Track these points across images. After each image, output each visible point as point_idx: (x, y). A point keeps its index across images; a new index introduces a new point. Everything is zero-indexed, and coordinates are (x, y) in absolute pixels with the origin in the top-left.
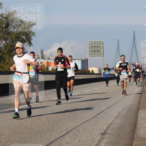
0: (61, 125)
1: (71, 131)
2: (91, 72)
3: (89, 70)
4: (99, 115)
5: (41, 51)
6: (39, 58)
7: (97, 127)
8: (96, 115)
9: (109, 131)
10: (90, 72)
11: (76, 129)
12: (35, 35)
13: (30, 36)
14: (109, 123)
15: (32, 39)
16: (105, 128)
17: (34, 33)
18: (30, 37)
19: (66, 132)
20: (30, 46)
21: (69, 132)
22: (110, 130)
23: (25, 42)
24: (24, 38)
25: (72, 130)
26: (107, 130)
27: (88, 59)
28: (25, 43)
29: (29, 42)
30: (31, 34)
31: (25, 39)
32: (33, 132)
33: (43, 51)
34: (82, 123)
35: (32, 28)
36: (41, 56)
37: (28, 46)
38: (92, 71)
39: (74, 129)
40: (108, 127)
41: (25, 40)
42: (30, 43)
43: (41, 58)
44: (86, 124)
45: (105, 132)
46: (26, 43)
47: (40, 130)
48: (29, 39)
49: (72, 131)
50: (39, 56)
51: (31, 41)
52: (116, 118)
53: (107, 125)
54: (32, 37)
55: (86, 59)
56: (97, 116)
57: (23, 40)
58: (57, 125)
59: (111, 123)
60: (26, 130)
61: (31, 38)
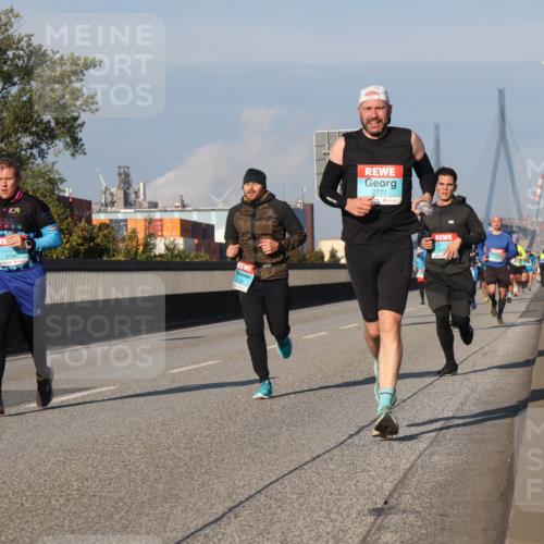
0: (207, 477)
1: (247, 499)
2: (327, 258)
3: (317, 249)
4: (361, 434)
5: (120, 175)
6: (113, 203)
7: (354, 482)
8: (351, 436)
9: (406, 499)
10: (323, 258)
11: (269, 491)
12: (94, 107)
13: (75, 114)
14: (404, 465)
15: (82, 125)
16: (388, 486)
17: (93, 97)
18: (76, 119)
19: (229, 504)
20: (73, 155)
21: (239, 505)
22: (408, 497)
23: (53, 137)
24: (49, 122)
25: (251, 497)
26: (395, 496)
27: (312, 206)
28: (57, 142)
29: (68, 140)
30: (78, 103)
31: (53, 124)
32: (90, 505)
33: (127, 175)
34: (292, 468)
35: (81, 80)
36: (121, 194)
37: (69, 153)
38: (333, 254)
39: (259, 492)
40: (402, 482)
41: (53, 130)
42: (75, 144)
43: (122, 202)
44: (309, 471)
45: (386, 503)
46: (59, 144)
47: (121, 499)
48: (72, 126)
49: (253, 502)
50: (112, 194)
51: (80, 135)
52: (431, 444)
53: (398, 475)
54: (84, 117)
55: (305, 205)
56: (356, 439)
57: (44, 131)
58: (192, 479)
59: (411, 468)
60: (62, 501)
61: (79, 121)
